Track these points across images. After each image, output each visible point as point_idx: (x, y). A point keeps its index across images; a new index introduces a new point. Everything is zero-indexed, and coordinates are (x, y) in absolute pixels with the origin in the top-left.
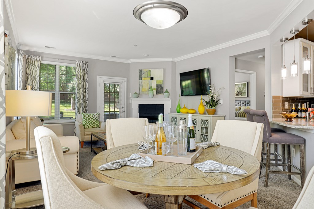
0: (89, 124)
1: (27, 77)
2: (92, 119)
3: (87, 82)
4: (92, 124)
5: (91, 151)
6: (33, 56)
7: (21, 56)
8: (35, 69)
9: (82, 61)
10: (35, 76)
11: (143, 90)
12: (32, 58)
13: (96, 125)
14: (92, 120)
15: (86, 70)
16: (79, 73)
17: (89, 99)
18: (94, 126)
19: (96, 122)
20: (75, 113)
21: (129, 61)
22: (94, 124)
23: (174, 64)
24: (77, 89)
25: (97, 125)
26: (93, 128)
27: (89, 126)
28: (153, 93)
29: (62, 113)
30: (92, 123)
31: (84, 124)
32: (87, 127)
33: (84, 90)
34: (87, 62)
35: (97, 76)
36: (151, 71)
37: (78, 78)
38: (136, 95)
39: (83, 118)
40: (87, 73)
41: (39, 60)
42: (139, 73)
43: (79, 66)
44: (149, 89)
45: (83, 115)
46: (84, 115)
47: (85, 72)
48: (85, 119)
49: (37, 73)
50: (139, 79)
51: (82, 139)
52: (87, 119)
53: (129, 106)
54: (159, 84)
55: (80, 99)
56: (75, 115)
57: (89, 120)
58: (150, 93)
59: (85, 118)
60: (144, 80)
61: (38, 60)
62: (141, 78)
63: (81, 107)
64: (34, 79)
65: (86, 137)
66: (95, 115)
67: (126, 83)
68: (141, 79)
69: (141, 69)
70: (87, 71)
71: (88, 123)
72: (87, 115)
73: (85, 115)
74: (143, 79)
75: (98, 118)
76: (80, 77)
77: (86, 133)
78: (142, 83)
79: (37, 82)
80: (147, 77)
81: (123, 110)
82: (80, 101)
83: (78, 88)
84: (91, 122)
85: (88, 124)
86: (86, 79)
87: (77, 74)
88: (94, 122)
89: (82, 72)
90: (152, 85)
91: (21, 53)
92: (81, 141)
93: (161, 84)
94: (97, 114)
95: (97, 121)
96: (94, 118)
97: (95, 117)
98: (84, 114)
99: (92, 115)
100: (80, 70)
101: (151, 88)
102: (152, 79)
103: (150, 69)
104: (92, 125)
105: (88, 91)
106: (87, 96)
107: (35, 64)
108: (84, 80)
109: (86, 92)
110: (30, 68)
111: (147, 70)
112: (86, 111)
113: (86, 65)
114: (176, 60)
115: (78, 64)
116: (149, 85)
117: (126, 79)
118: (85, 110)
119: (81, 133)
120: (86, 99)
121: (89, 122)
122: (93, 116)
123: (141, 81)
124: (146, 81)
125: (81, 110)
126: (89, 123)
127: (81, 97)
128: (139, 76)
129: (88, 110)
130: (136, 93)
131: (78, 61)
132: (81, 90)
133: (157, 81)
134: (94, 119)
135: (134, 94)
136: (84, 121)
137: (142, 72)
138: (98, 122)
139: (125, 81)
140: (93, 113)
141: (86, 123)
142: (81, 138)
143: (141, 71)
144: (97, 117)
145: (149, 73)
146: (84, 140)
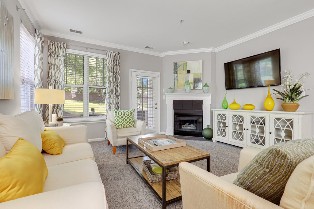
0: (123, 124)
1: (49, 67)
2: (126, 117)
3: (119, 75)
4: (126, 123)
5: (127, 163)
6: (56, 42)
7: (37, 38)
8: (59, 58)
9: (113, 52)
10: (60, 66)
11: (178, 85)
12: (55, 44)
13: (130, 124)
14: (126, 119)
15: (118, 61)
16: (110, 64)
17: (121, 94)
18: (128, 126)
19: (130, 121)
20: (106, 110)
21: (162, 55)
22: (128, 123)
23: (214, 54)
24: (108, 83)
25: (132, 124)
26: (127, 127)
27: (123, 125)
28: (190, 87)
29: (93, 110)
30: (126, 121)
31: (117, 123)
32: (120, 127)
33: (116, 85)
34: (119, 53)
35: (130, 69)
36: (188, 63)
37: (109, 70)
38: (171, 90)
39: (115, 116)
40: (119, 65)
41: (64, 48)
42: (174, 66)
43: (110, 57)
44: (185, 83)
45: (114, 112)
46: (116, 112)
47: (117, 64)
48: (118, 117)
49: (62, 63)
50: (174, 73)
51: (114, 144)
52: (120, 117)
53: (162, 102)
54: (197, 77)
55: (111, 94)
56: (106, 112)
57: (122, 118)
58: (187, 88)
59: (118, 115)
60: (180, 73)
61: (62, 46)
62: (175, 72)
63: (113, 103)
64: (58, 70)
65: (119, 140)
66: (129, 112)
67: (159, 77)
68: (177, 73)
69: (176, 62)
70: (119, 63)
71: (120, 122)
72: (120, 112)
73: (118, 112)
74: (178, 73)
75: (133, 116)
76: (111, 70)
77: (119, 135)
78: (177, 77)
79: (61, 73)
80: (183, 70)
81: (156, 106)
82: (111, 96)
83: (109, 81)
84: (124, 120)
85: (121, 124)
86: (118, 72)
87: (108, 66)
88: (128, 120)
89: (113, 64)
90: (188, 79)
91: (38, 34)
92: (113, 146)
93: (200, 77)
94: (132, 111)
95: (132, 119)
96: (128, 115)
97: (130, 115)
98: (116, 110)
99: (125, 112)
100: (111, 61)
101: (187, 82)
102: (189, 72)
103: (186, 62)
104: (126, 125)
105: (120, 85)
106: (119, 91)
107: (59, 52)
108: (116, 73)
109: (118, 87)
110: (53, 56)
111: (183, 63)
112: (118, 108)
113: (118, 56)
114: (217, 50)
115: (109, 54)
116: (185, 79)
117: (159, 73)
118: (117, 106)
119: (113, 136)
120: (118, 94)
121: (123, 120)
122: (127, 113)
123: (176, 75)
124: (182, 75)
125: (113, 106)
126: (122, 122)
127: (112, 92)
128: (174, 69)
129: (120, 107)
130: (171, 88)
131: (108, 51)
132: (112, 84)
133: (195, 74)
134: (128, 117)
135: (169, 89)
136: (117, 120)
137: (178, 65)
138: (133, 121)
139: (158, 76)
140: (127, 110)
141: (118, 121)
142: (113, 141)
143: (176, 64)
144: (131, 115)
145: (185, 67)
146: (117, 145)
